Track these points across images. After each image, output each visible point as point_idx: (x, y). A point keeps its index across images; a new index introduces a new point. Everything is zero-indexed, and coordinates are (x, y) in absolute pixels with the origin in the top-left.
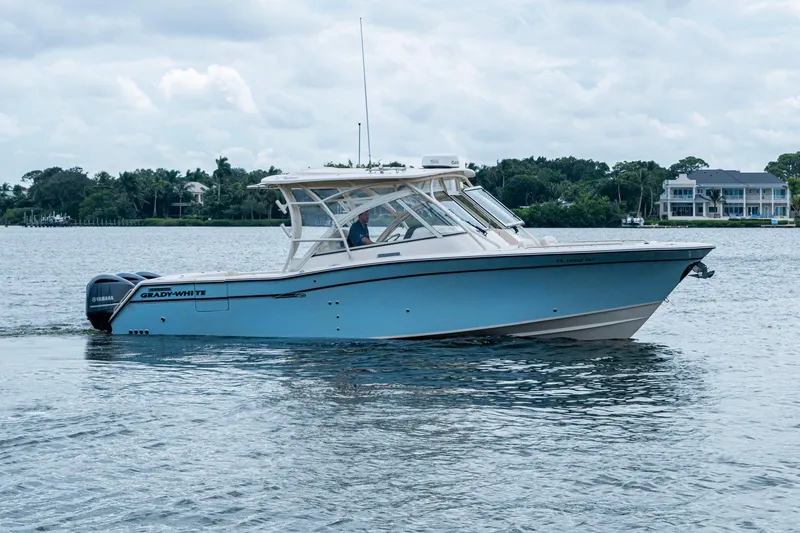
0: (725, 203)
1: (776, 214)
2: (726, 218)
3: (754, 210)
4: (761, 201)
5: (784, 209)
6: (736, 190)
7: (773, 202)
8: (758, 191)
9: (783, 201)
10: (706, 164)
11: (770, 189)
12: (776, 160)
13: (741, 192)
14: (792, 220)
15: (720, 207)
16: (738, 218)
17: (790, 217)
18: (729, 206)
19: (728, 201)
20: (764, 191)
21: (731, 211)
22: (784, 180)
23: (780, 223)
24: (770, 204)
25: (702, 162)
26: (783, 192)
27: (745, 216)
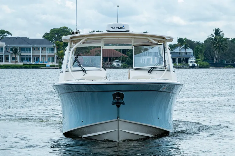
0: (21, 56)
1: (49, 61)
2: (22, 64)
3: (37, 59)
4: (41, 54)
5: (53, 58)
6: (27, 48)
7: (47, 54)
8: (39, 49)
9: (53, 54)
10: (10, 34)
11: (45, 48)
12: (49, 32)
13: (30, 49)
14: (58, 64)
15: (18, 58)
16: (29, 63)
17: (56, 63)
18: (23, 57)
19: (22, 54)
20: (42, 49)
21: (24, 60)
22: (54, 43)
23: (51, 66)
24: (46, 56)
25: (8, 32)
26: (52, 49)
27: (32, 62)
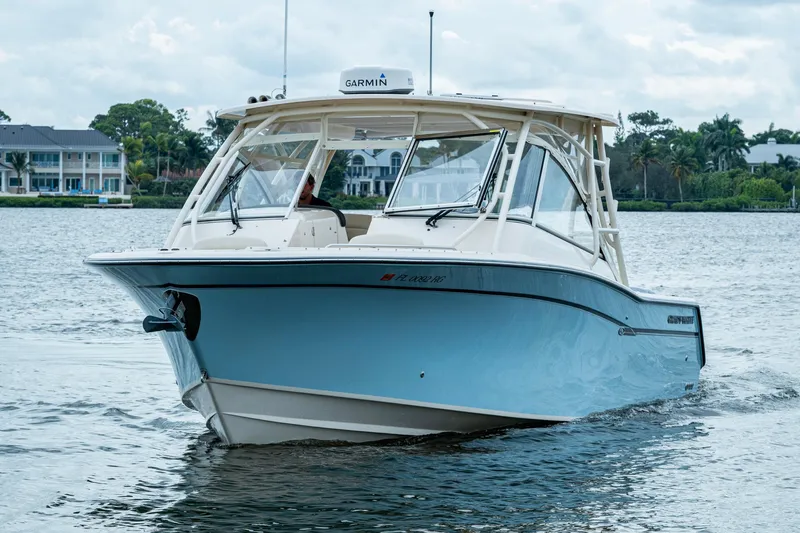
0: (33, 173)
1: (105, 188)
2: (35, 195)
3: (74, 182)
4: (84, 171)
5: (117, 181)
6: (49, 154)
7: (101, 171)
8: (80, 156)
9: (115, 171)
10: (6, 117)
11: (97, 154)
12: (105, 112)
13: (56, 158)
14: (128, 197)
15: (26, 179)
16: (53, 194)
17: (125, 193)
18: (39, 177)
19: (38, 170)
20: (89, 156)
21: (42, 184)
22: (118, 141)
23: (111, 201)
24: (98, 175)
26: (115, 158)
27: (62, 191)
